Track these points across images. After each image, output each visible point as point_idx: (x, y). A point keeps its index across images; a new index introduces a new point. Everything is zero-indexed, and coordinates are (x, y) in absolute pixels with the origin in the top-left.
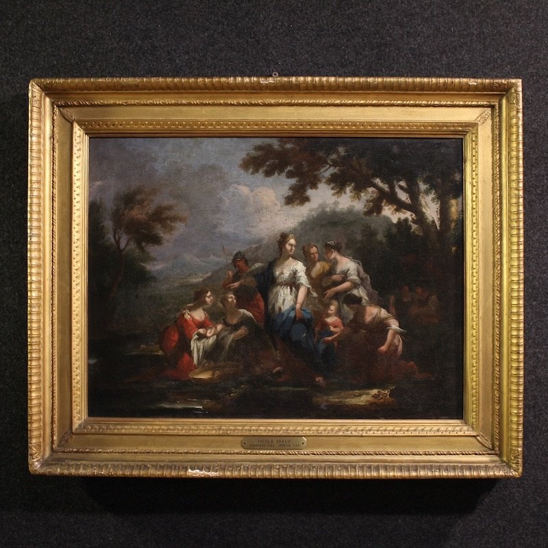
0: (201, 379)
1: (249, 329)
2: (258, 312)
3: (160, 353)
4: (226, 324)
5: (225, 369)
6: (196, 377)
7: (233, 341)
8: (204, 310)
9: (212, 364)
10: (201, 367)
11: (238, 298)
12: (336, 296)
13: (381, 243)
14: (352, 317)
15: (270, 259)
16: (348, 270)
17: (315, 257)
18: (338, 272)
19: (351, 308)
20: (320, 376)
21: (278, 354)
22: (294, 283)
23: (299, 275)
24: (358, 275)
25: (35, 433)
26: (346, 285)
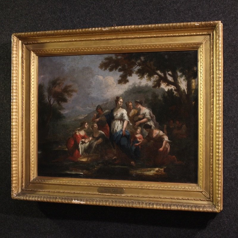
0: (83, 161)
1: (103, 139)
2: (107, 132)
3: (67, 149)
4: (93, 137)
5: (93, 157)
6: (81, 160)
7: (96, 145)
8: (84, 131)
9: (87, 155)
10: (83, 156)
11: (98, 125)
12: (140, 125)
13: (160, 100)
14: (147, 134)
15: (112, 108)
16: (146, 113)
17: (131, 107)
18: (141, 114)
19: (147, 131)
20: (133, 161)
21: (115, 151)
22: (122, 119)
23: (124, 115)
24: (150, 115)
25: (14, 182)
26: (145, 120)
